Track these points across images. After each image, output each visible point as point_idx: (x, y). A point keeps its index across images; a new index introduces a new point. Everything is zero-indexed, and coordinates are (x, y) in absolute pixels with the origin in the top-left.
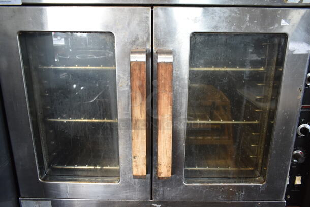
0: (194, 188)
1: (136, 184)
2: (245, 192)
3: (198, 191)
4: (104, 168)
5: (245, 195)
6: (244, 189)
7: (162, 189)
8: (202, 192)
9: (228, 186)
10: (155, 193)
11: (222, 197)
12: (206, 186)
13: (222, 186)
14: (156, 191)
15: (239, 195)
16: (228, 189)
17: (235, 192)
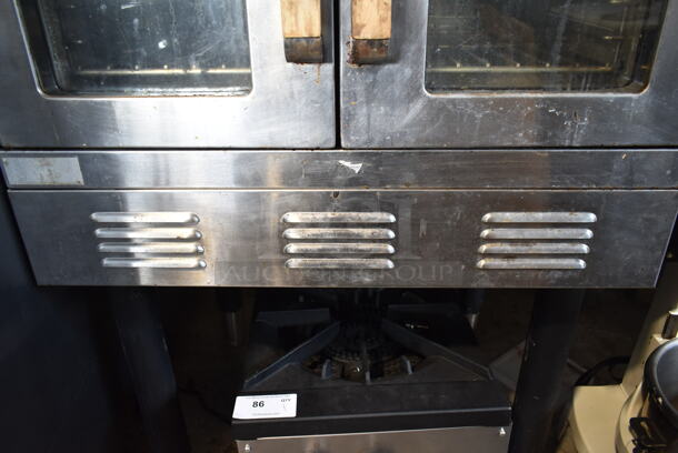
0: (450, 107)
1: (296, 96)
2: (590, 119)
3: (462, 115)
4: (211, 71)
5: (588, 126)
6: (588, 110)
7: (364, 110)
8: (471, 116)
9: (544, 100)
10: (348, 122)
11: (525, 134)
12: (484, 101)
13: (528, 99)
14: (351, 116)
15: (572, 127)
16: (544, 111)
17: (561, 118)
